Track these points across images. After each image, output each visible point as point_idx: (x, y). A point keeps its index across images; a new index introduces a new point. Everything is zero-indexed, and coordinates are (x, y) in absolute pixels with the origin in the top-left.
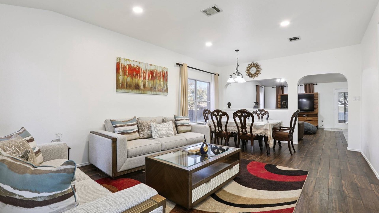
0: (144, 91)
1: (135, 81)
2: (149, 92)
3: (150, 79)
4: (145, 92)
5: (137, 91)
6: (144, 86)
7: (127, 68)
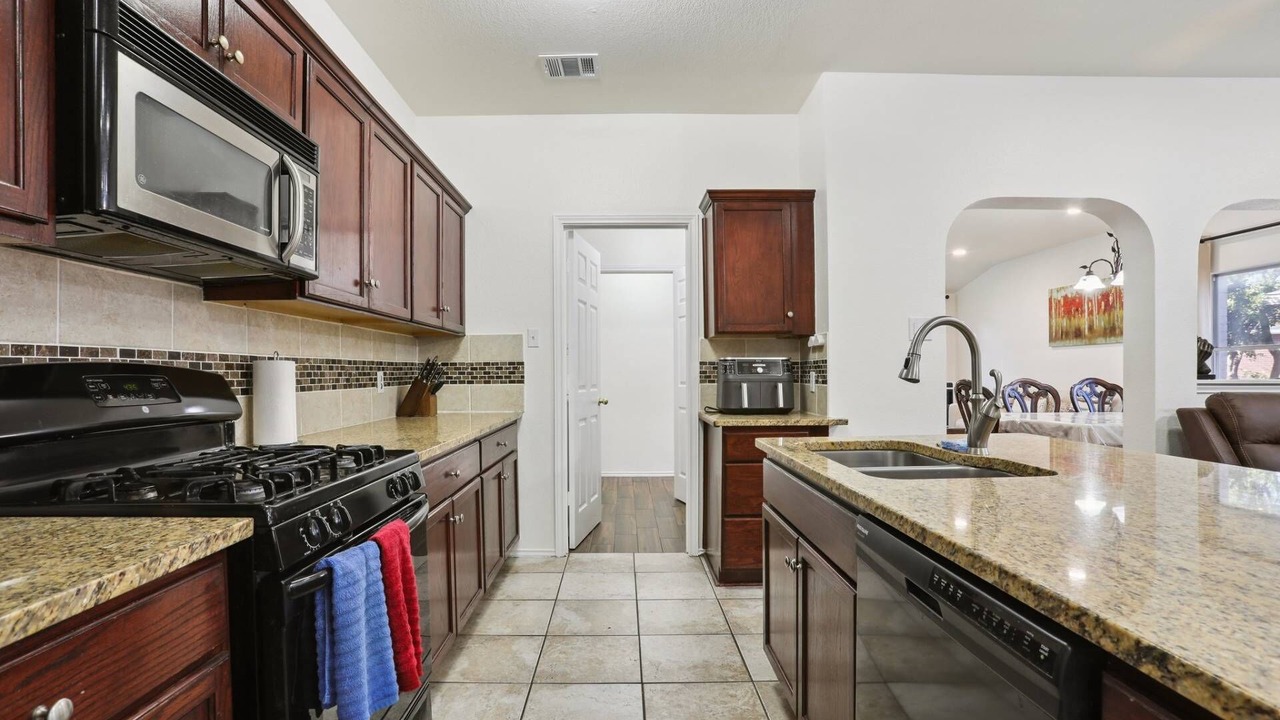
0: (1090, 339)
1: (1075, 322)
2: (1101, 340)
3: (1101, 313)
4: (1093, 342)
5: (1078, 341)
6: (1091, 328)
7: (1062, 303)
